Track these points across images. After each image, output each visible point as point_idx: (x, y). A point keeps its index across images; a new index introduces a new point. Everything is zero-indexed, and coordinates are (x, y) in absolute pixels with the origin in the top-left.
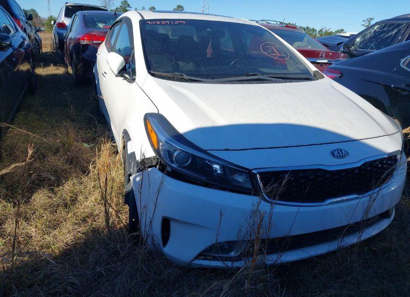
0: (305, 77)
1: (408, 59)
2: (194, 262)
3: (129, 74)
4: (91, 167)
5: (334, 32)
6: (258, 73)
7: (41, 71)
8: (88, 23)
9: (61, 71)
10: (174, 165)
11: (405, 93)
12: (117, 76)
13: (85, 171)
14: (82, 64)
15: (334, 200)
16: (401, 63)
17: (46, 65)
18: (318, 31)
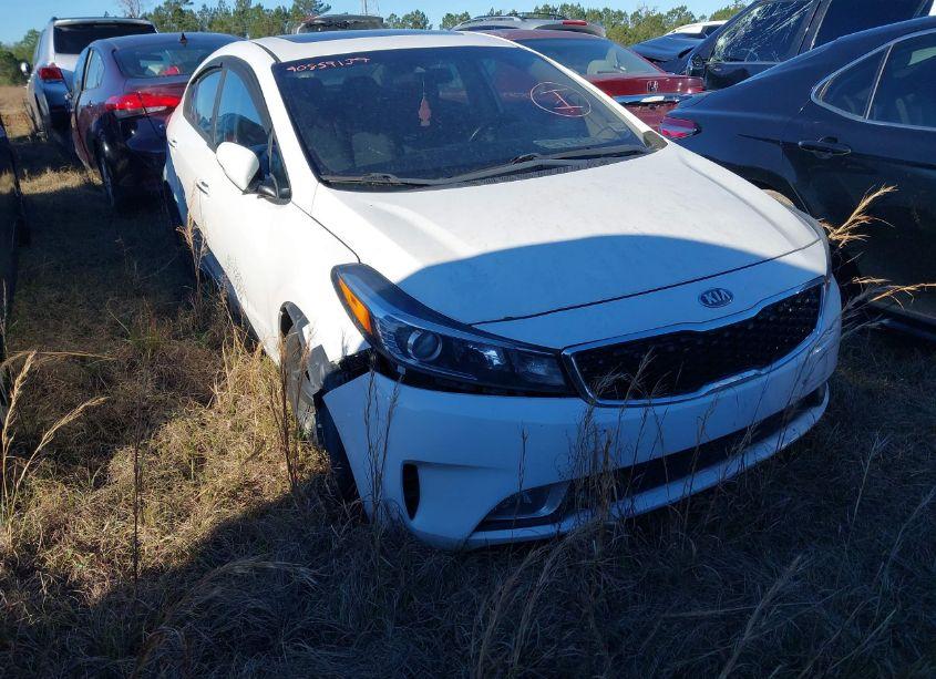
0: (629, 148)
1: (823, 86)
2: (473, 538)
3: (271, 185)
4: (216, 390)
5: (665, 14)
6: (536, 154)
7: (28, 187)
8: (125, 66)
9: (72, 180)
10: (411, 362)
11: (826, 156)
12: (245, 192)
13: (206, 400)
14: (127, 160)
15: (716, 385)
16: (813, 96)
17: (36, 171)
18: (629, 15)
